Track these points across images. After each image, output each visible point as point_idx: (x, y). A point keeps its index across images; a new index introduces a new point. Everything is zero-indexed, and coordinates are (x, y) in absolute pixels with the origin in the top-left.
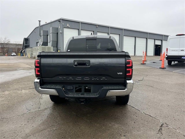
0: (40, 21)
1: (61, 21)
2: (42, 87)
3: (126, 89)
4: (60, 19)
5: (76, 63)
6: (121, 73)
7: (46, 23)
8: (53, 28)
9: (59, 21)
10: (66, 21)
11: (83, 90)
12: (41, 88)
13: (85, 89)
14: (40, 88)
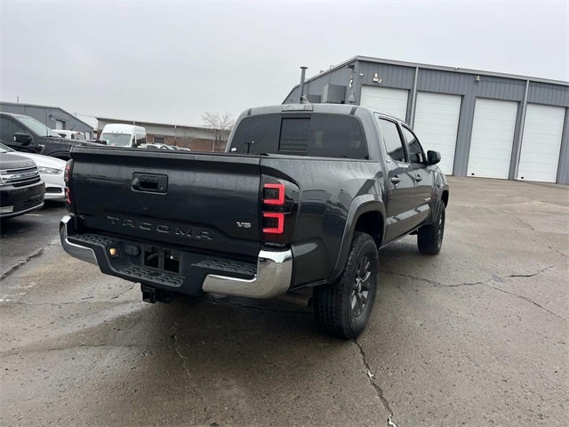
0: (304, 68)
1: (356, 64)
2: (71, 238)
3: (255, 279)
4: (355, 61)
5: (136, 181)
6: (248, 225)
7: (321, 71)
8: (331, 87)
9: (350, 65)
10: (371, 66)
11: (161, 261)
12: (69, 240)
13: (167, 260)
14: (66, 240)
